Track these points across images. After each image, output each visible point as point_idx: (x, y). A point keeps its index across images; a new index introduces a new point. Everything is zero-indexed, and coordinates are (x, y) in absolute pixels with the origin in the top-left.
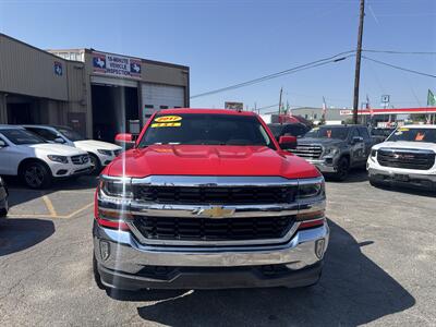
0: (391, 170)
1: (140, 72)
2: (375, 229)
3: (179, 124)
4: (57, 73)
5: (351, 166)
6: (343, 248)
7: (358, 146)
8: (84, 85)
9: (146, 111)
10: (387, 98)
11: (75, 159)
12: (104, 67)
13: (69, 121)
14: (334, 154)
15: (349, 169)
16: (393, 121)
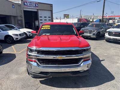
0: (112, 37)
1: (38, 6)
2: (106, 56)
3: (49, 28)
4: (13, 7)
5: (100, 35)
6: (96, 62)
7: (102, 29)
8: (21, 11)
9: (40, 18)
10: (112, 12)
11: (20, 35)
12: (27, 5)
13: (18, 22)
14: (95, 32)
15: (100, 37)
16: (114, 19)
